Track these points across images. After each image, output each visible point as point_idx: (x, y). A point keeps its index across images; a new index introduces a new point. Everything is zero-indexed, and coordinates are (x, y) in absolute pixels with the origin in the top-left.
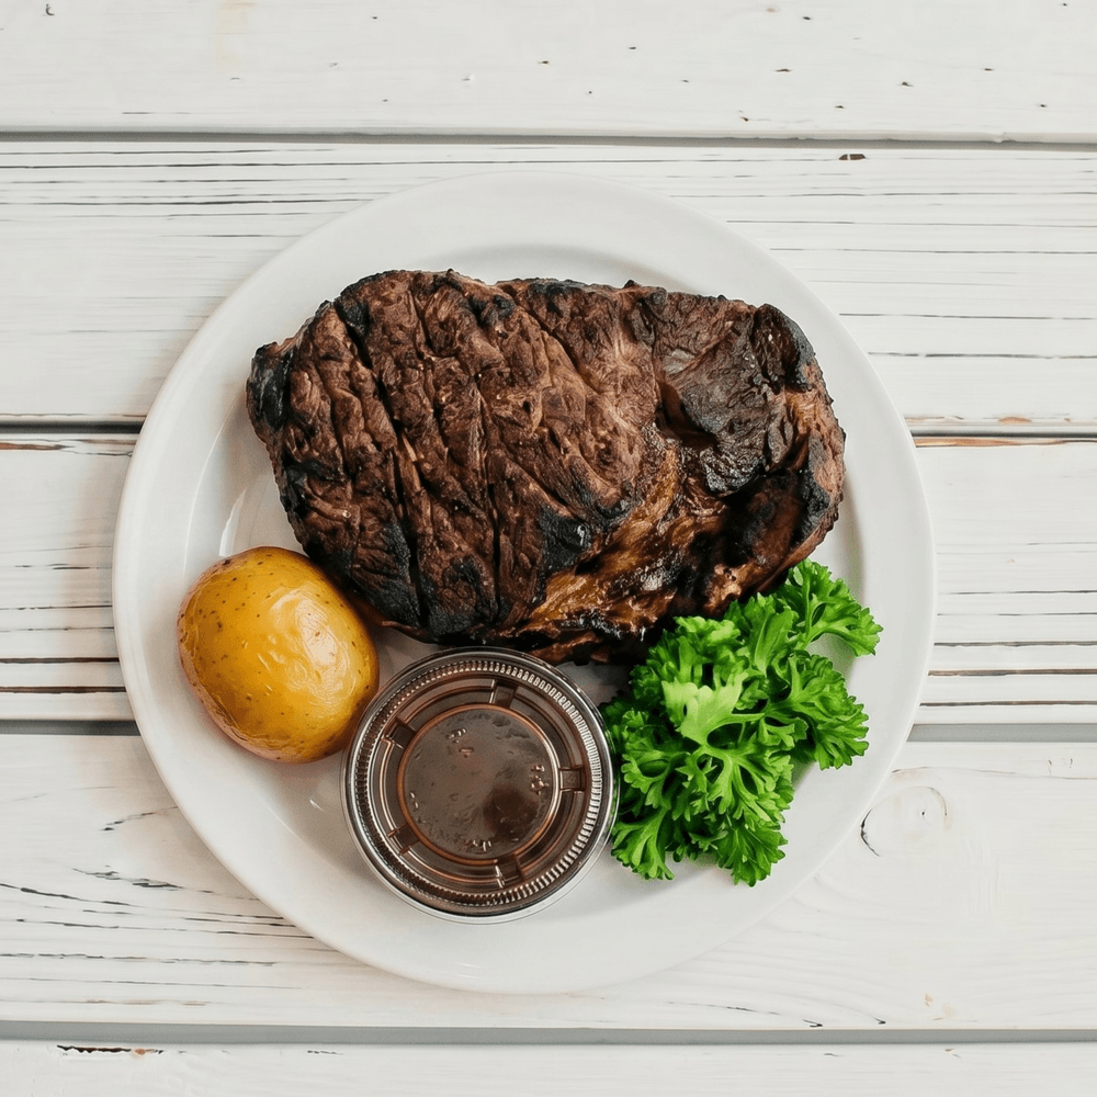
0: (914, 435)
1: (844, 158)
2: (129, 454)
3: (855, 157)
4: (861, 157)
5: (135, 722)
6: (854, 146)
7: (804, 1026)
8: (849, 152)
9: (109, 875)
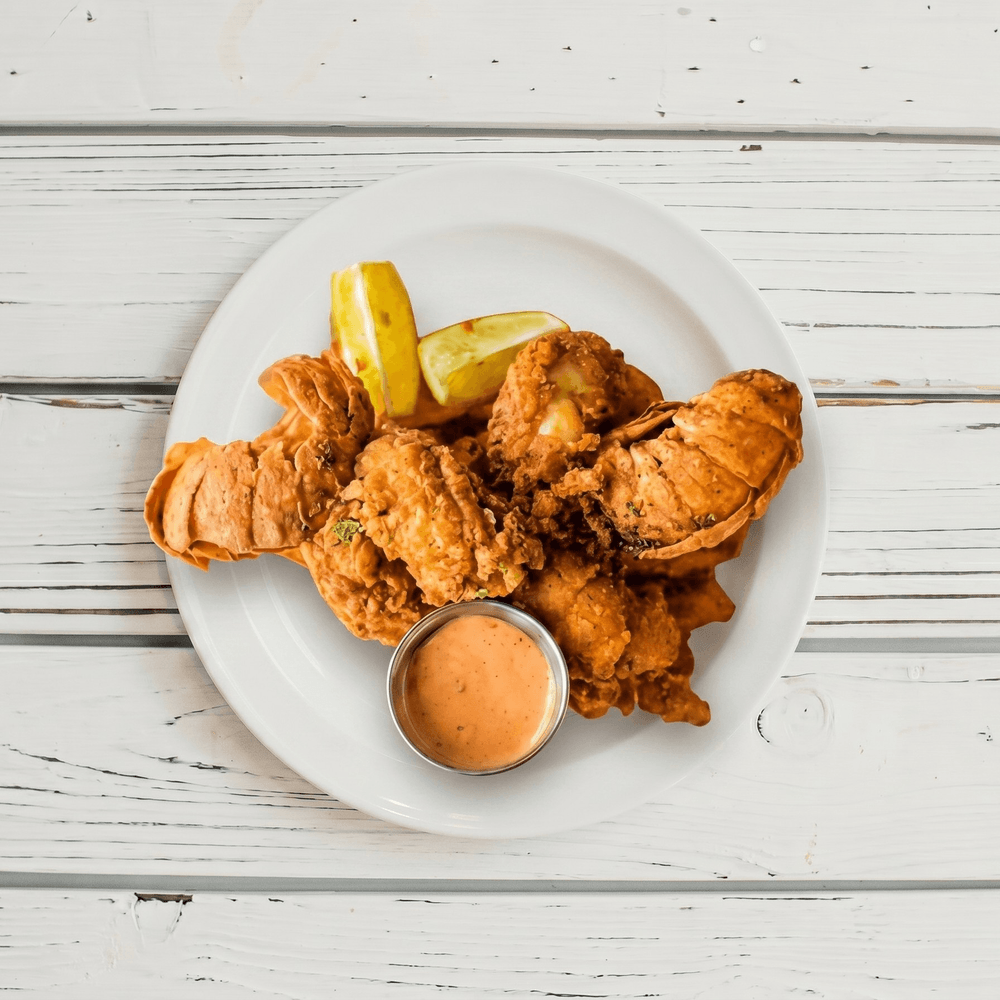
0: (817, 395)
1: (744, 149)
2: (169, 413)
3: (753, 148)
4: (759, 148)
5: (188, 636)
6: (753, 138)
7: (714, 878)
8: (748, 143)
9: (171, 759)
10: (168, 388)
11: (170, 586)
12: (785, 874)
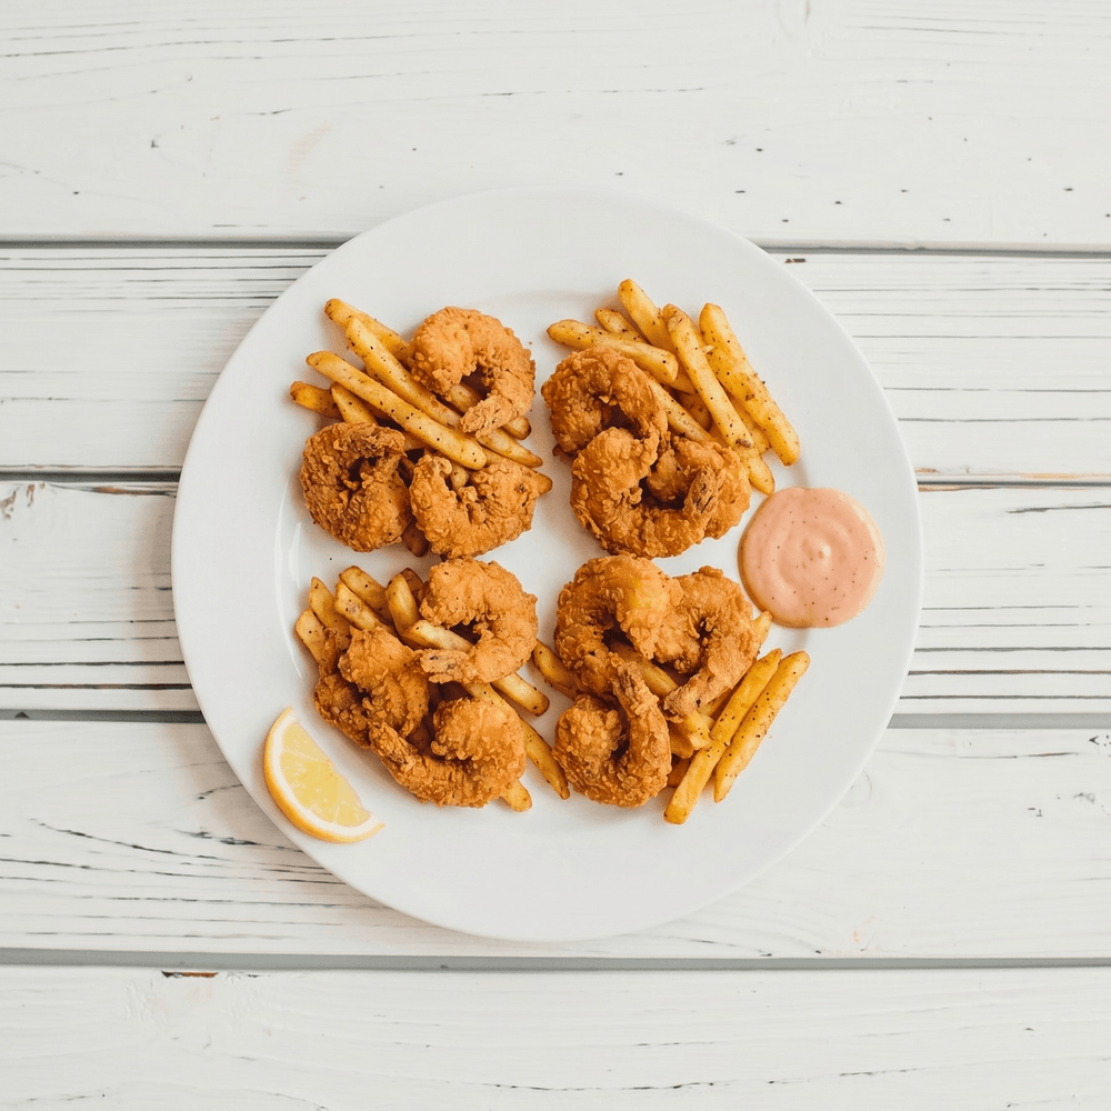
1: (789, 261)
3: (797, 261)
4: (803, 261)
6: (796, 252)
7: (757, 956)
8: (792, 257)
9: (202, 835)
10: (174, 477)
11: (183, 663)
12: (832, 951)
